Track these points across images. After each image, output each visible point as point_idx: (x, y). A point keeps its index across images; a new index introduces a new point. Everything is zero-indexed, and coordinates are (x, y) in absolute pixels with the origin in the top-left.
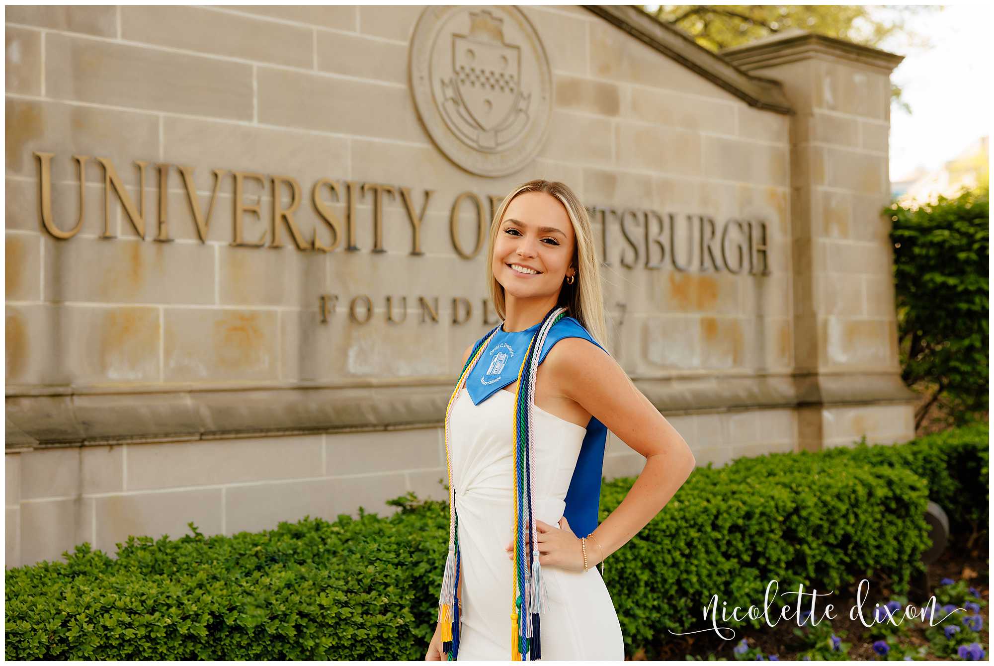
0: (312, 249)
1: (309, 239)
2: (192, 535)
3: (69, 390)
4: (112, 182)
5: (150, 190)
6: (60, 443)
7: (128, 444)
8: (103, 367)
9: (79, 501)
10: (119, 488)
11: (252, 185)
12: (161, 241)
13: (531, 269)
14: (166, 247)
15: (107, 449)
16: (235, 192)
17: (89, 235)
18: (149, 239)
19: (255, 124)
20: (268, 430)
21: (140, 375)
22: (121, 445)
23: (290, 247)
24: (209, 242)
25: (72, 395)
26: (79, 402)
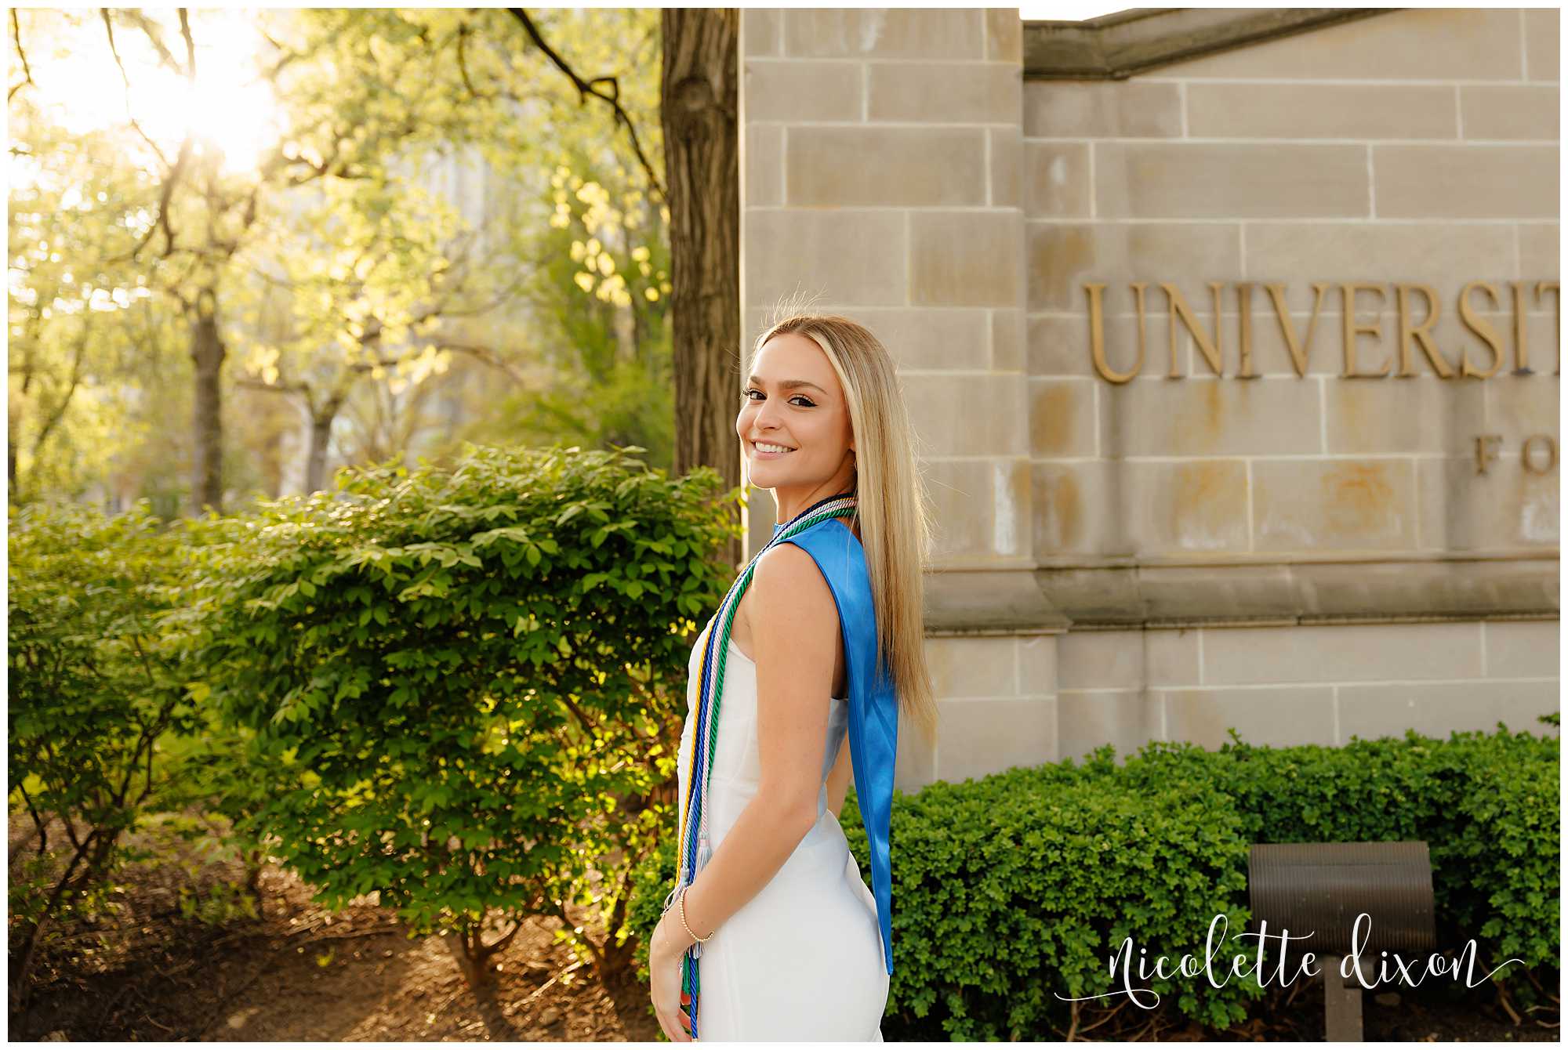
0: (1458, 376)
1: (1456, 363)
2: (1232, 743)
3: (1132, 562)
4: (1178, 310)
5: (1229, 315)
6: (1115, 623)
7: (1205, 628)
8: (1175, 535)
9: (1144, 693)
10: (1195, 680)
11: (1369, 299)
12: (1246, 378)
13: (777, 445)
14: (1252, 385)
15: (1176, 634)
16: (1344, 310)
17: (1153, 376)
18: (1229, 376)
19: (1373, 219)
20: (1394, 615)
21: (1222, 543)
22: (1194, 628)
23: (1427, 375)
24: (1311, 376)
25: (1137, 567)
26: (1145, 576)
